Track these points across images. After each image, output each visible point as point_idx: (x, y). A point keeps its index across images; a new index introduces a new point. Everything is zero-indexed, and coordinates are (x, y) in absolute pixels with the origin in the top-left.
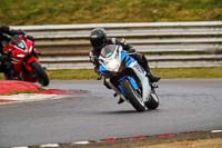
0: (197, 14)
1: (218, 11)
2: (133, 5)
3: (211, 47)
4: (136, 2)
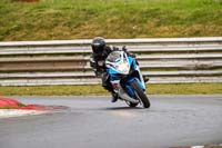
0: (176, 30)
1: (196, 27)
2: (112, 22)
3: (190, 62)
4: (115, 18)
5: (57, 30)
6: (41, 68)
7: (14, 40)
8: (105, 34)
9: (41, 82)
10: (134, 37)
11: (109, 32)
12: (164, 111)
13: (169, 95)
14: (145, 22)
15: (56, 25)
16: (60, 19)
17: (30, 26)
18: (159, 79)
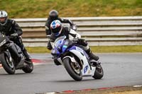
0: (125, 12)
1: (138, 10)
2: (84, 6)
3: (134, 32)
4: (86, 4)
8: (80, 14)
10: (98, 16)
11: (82, 13)
12: (117, 64)
13: (120, 53)
14: (105, 6)
15: (48, 8)
17: (31, 9)
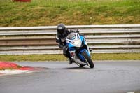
0: (117, 20)
1: (130, 18)
2: (77, 14)
3: (126, 40)
4: (79, 12)
5: (42, 20)
6: (32, 43)
7: (15, 26)
9: (32, 53)
10: (91, 24)
11: (75, 21)
13: (112, 61)
14: (98, 15)
15: (41, 17)
16: (44, 12)
17: (25, 18)
18: (107, 50)
